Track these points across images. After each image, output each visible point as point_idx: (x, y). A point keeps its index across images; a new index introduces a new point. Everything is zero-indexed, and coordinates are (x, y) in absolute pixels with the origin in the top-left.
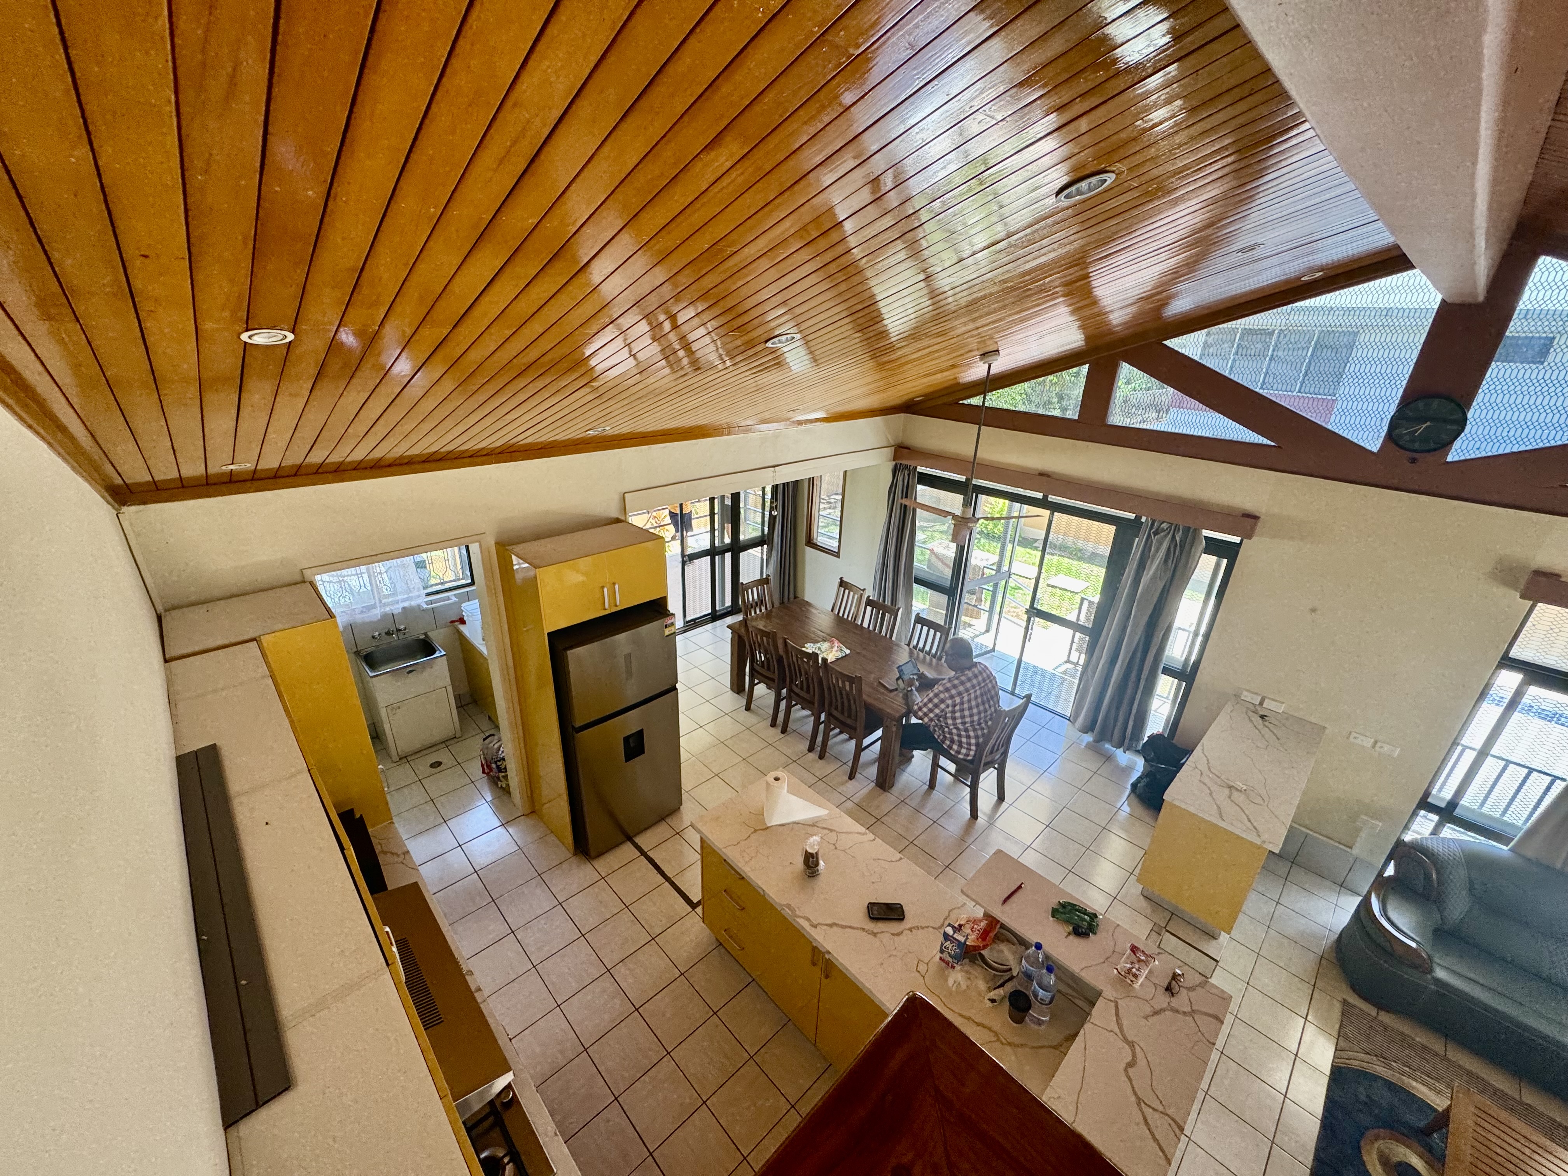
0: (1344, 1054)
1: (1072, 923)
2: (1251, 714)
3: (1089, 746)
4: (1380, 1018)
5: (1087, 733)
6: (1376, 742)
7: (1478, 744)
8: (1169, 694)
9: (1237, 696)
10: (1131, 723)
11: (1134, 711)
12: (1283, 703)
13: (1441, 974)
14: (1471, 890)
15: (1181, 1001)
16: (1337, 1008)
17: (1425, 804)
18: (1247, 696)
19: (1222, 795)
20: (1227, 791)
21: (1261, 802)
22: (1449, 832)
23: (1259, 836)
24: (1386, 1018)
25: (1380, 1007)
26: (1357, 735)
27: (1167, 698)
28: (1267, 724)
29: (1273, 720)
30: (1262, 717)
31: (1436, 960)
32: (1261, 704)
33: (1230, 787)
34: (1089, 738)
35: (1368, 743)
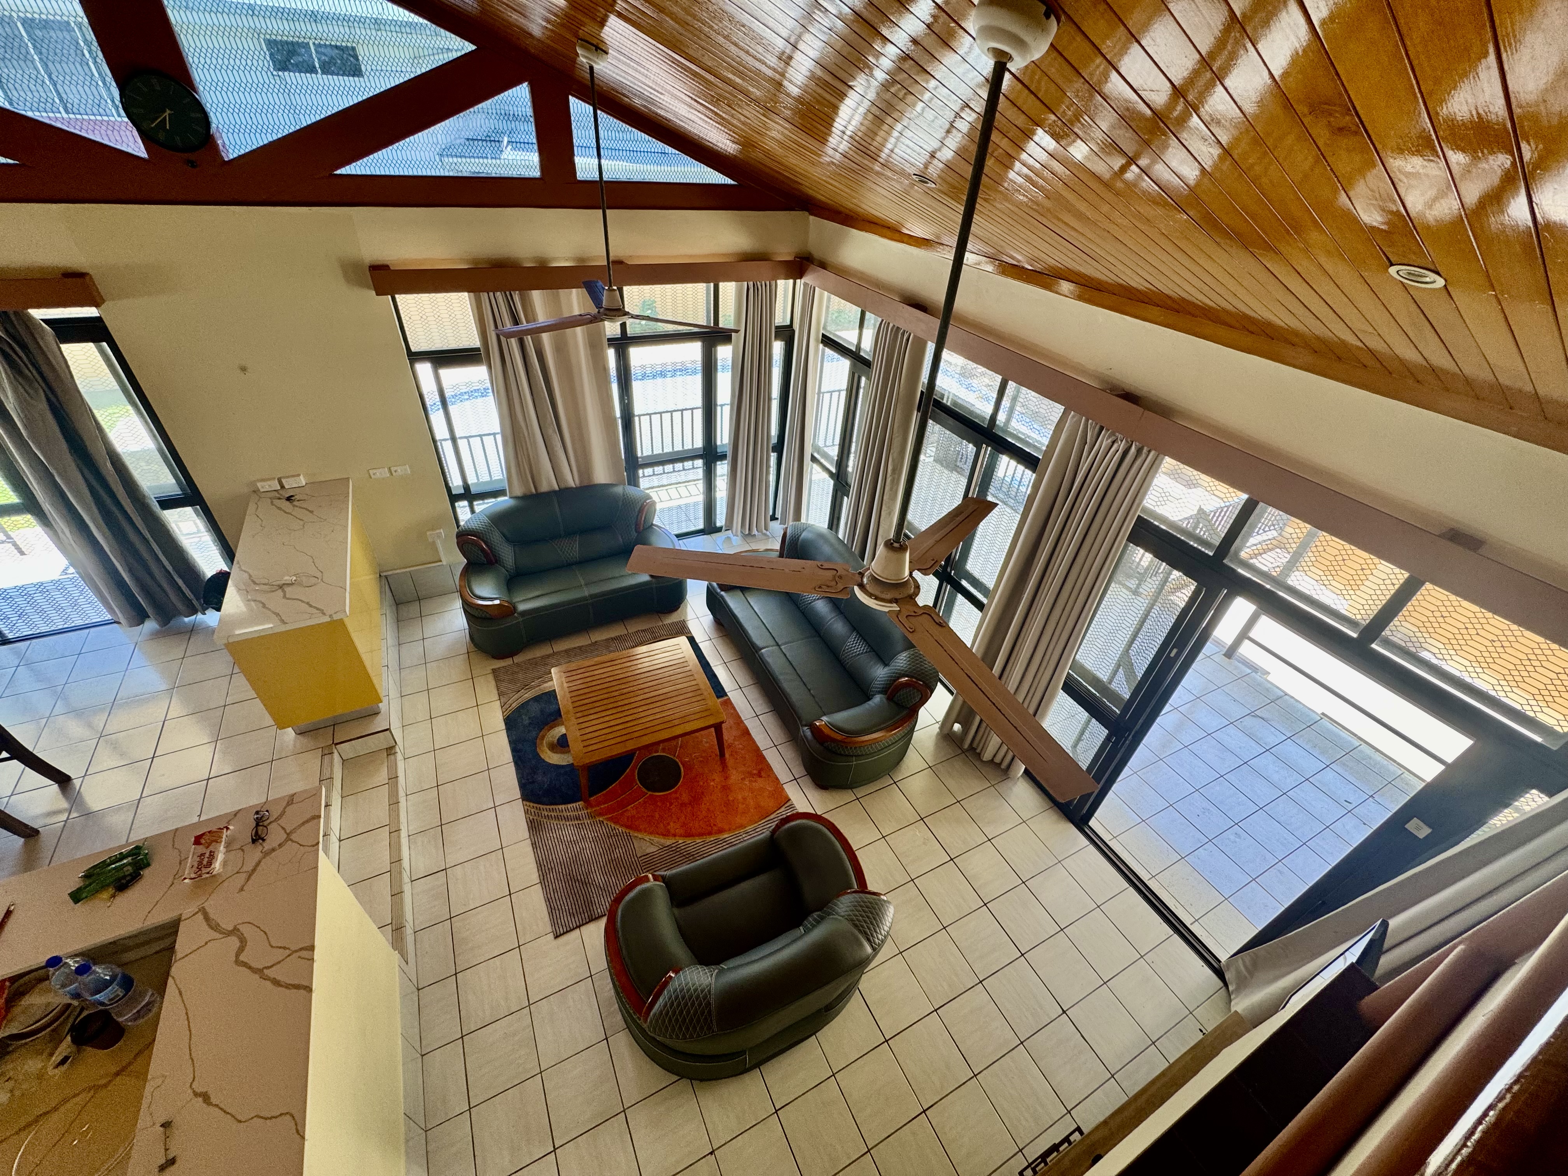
0: (507, 706)
1: (108, 885)
2: (276, 502)
3: (156, 635)
4: (515, 661)
5: (143, 622)
6: (390, 469)
7: (447, 435)
8: (197, 527)
9: (256, 491)
10: (180, 582)
11: (170, 568)
12: (299, 475)
13: (522, 607)
14: (507, 540)
15: (274, 836)
16: (491, 678)
17: (454, 499)
18: (264, 486)
19: (276, 600)
20: (280, 593)
21: (314, 580)
22: (480, 506)
23: (324, 614)
24: (518, 659)
25: (511, 655)
26: (375, 471)
27: (199, 531)
28: (296, 503)
29: (297, 497)
30: (289, 499)
31: (515, 600)
32: (282, 487)
33: (281, 587)
34: (150, 625)
35: (385, 473)
